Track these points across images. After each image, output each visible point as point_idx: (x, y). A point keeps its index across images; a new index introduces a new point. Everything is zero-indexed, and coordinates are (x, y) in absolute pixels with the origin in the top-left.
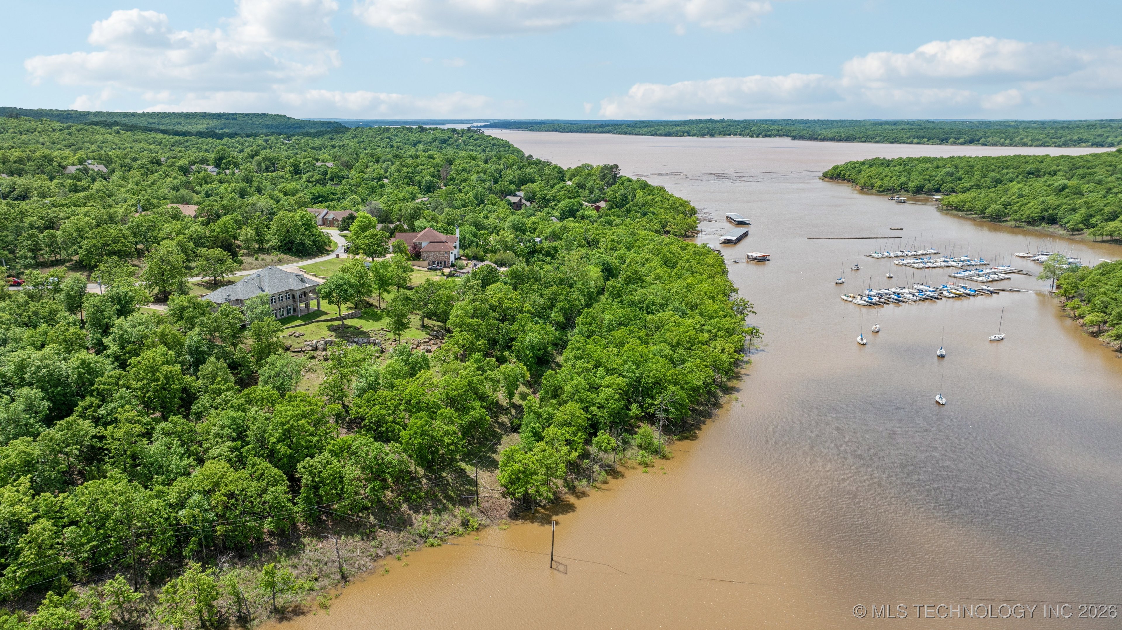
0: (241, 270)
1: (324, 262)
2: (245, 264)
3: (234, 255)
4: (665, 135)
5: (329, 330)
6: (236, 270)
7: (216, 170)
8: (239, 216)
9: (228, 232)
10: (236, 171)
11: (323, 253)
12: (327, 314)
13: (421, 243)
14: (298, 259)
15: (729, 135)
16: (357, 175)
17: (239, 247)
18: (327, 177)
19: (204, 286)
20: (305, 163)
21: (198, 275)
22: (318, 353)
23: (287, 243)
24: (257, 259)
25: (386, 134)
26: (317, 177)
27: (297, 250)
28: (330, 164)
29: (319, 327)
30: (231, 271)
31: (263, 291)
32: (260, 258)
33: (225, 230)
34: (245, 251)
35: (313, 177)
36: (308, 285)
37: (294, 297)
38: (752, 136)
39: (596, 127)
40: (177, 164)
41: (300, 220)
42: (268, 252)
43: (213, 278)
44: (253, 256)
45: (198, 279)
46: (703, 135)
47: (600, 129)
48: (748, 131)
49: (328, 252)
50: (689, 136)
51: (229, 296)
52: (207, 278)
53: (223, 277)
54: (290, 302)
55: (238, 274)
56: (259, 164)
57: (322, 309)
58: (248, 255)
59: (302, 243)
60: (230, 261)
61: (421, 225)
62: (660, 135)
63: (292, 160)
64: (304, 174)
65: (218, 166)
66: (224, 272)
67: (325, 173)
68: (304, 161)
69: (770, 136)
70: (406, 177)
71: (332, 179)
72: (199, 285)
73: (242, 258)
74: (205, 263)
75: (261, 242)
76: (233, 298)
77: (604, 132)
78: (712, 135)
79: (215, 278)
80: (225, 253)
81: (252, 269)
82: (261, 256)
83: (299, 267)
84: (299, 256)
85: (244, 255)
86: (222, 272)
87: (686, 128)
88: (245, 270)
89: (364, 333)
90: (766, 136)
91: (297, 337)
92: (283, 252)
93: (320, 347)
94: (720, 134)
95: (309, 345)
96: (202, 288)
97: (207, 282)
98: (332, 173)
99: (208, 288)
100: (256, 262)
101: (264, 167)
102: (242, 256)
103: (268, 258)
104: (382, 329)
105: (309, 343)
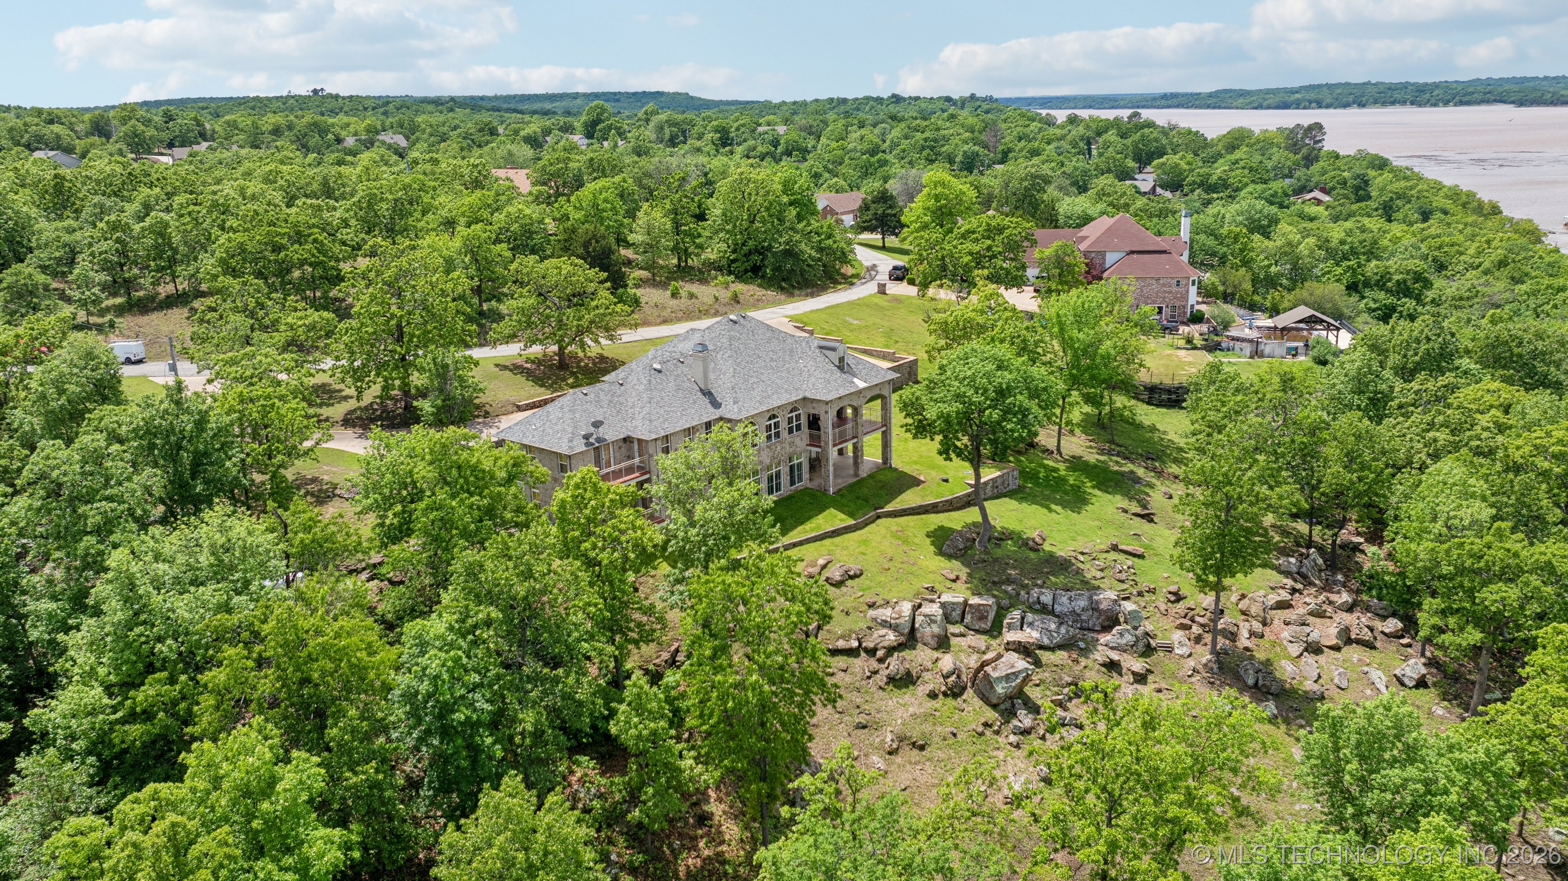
0: (636, 326)
1: (850, 303)
2: (646, 308)
3: (617, 281)
4: (1277, 107)
5: (941, 552)
6: (622, 324)
7: (586, 141)
8: (630, 181)
9: (602, 219)
10: (620, 143)
11: (836, 282)
12: (915, 482)
13: (1103, 254)
14: (783, 297)
15: (1393, 103)
16: (834, 145)
17: (629, 263)
18: (780, 149)
19: (529, 374)
20: (738, 129)
21: (512, 337)
22: (922, 655)
23: (750, 253)
24: (674, 295)
25: (842, 108)
26: (761, 149)
27: (777, 269)
28: (781, 129)
29: (901, 537)
30: (607, 329)
31: (716, 405)
32: (683, 293)
33: (596, 212)
34: (644, 274)
35: (754, 149)
36: (861, 384)
37: (814, 422)
38: (1435, 105)
39: (1155, 99)
40: (522, 133)
41: (784, 192)
42: (701, 276)
43: (555, 348)
44: (664, 285)
45: (511, 351)
46: (1346, 106)
47: (1163, 102)
48: (1427, 96)
49: (849, 281)
50: (1320, 107)
51: (597, 424)
52: (536, 350)
53: (583, 345)
54: (801, 440)
55: (627, 335)
56: (660, 128)
57: (896, 462)
58: (652, 283)
59: (790, 253)
60: (604, 295)
61: (1078, 210)
62: (1269, 107)
63: (715, 123)
64: (739, 144)
65: (589, 135)
66: (588, 330)
67: (775, 143)
68: (736, 125)
69: (1468, 103)
70: (923, 148)
71: (789, 153)
72: (516, 369)
73: (639, 292)
74: (532, 301)
75: (681, 252)
76: (611, 433)
77: (1169, 107)
78: (1362, 105)
79: (561, 349)
80: (591, 273)
81: (665, 322)
82: (687, 288)
83: (792, 319)
84: (782, 289)
85: (641, 283)
86: (580, 332)
87: (1312, 96)
88: (646, 323)
89: (1062, 565)
90: (1462, 103)
91: (838, 584)
92: (740, 277)
93: (928, 631)
94: (1375, 102)
95: (885, 624)
96: (520, 379)
97: (538, 362)
98: (787, 142)
99: (539, 380)
100: (674, 302)
101: (667, 136)
102: (637, 286)
103: (705, 293)
104: (1115, 548)
105: (886, 613)
